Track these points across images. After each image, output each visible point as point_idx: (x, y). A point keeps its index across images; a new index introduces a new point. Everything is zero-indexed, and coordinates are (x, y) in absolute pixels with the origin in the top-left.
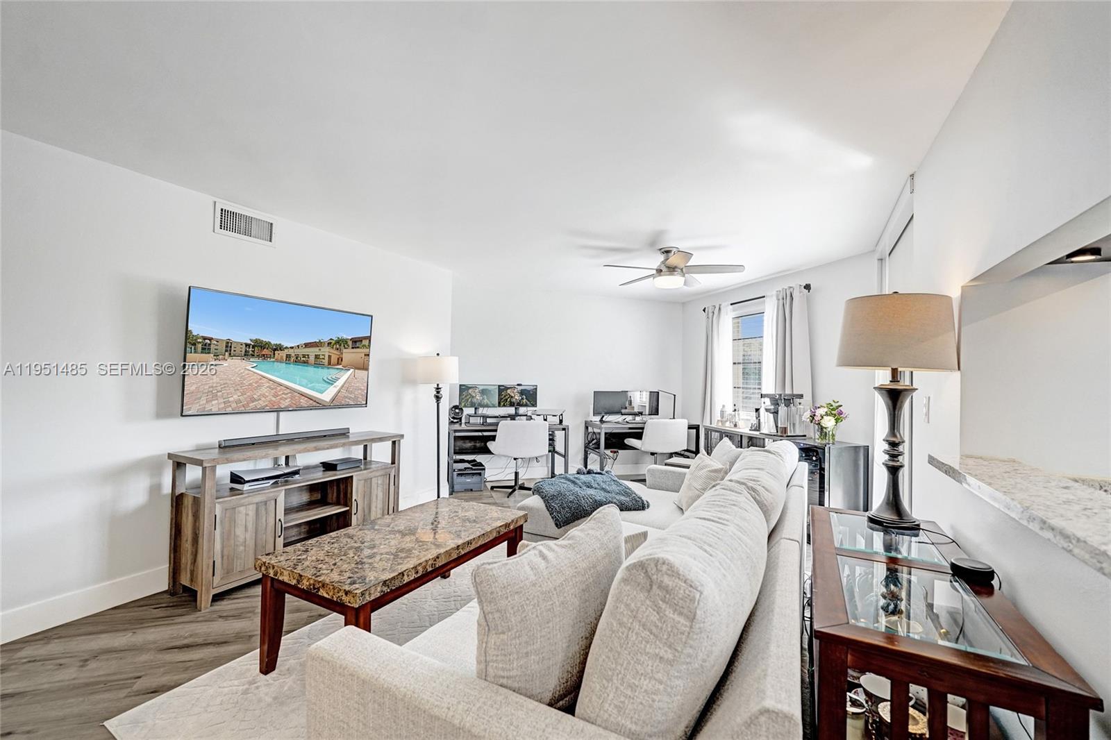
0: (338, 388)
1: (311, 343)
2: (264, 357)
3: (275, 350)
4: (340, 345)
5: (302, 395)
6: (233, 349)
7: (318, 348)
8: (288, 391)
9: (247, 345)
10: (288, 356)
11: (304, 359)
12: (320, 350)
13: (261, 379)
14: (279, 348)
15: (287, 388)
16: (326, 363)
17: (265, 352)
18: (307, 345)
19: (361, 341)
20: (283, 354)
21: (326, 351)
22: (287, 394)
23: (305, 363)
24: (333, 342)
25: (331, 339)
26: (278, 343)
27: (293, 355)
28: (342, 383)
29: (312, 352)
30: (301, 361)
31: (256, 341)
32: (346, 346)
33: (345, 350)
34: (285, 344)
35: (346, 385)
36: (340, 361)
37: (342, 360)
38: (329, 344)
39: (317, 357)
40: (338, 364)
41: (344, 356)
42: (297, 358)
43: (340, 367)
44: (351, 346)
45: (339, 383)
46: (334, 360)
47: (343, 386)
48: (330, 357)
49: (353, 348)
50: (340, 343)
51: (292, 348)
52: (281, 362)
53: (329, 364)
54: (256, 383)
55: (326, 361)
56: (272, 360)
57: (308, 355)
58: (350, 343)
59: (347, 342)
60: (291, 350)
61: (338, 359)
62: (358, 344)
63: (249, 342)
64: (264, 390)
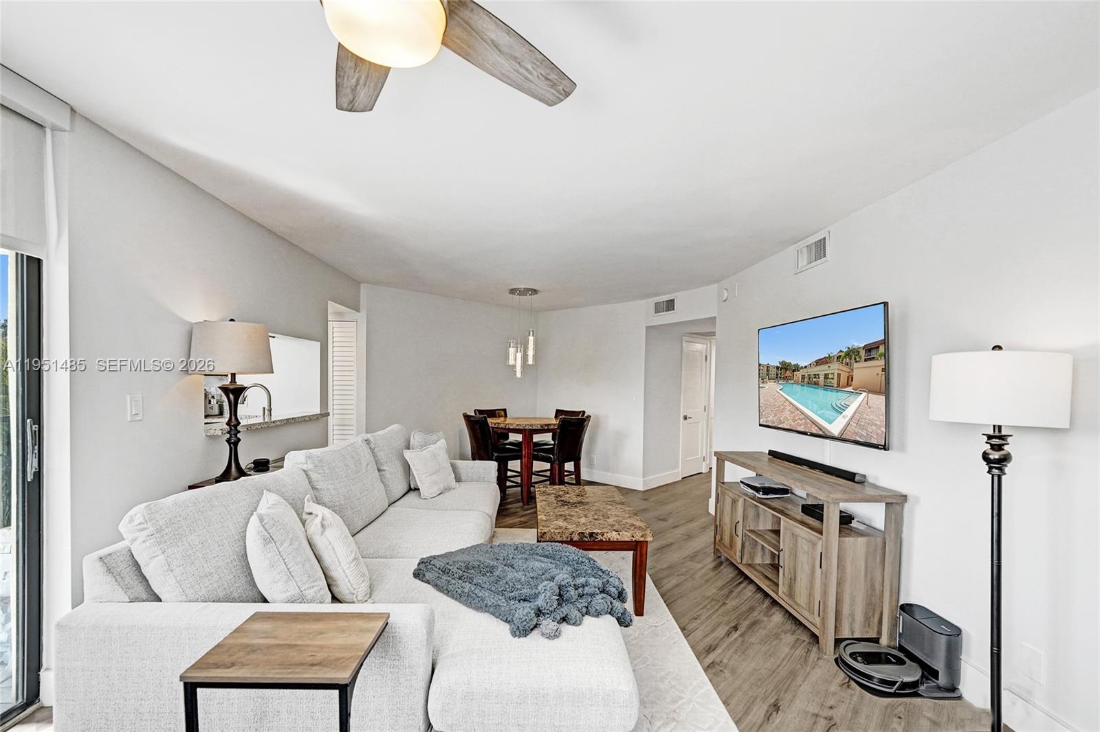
0: (847, 419)
1: (821, 359)
2: (786, 378)
3: (794, 371)
4: (850, 359)
5: (814, 422)
6: (770, 372)
7: (828, 365)
8: (802, 417)
9: (777, 368)
10: (803, 377)
11: (814, 380)
12: (829, 367)
13: (785, 402)
14: (796, 368)
15: (802, 413)
16: (835, 385)
17: (788, 373)
18: (819, 362)
19: (878, 347)
20: (798, 375)
21: (835, 368)
22: (801, 420)
23: (816, 384)
24: (843, 354)
25: (841, 351)
26: (796, 363)
27: (806, 376)
28: (852, 412)
29: (822, 370)
30: (812, 382)
31: (783, 363)
32: (858, 359)
33: (856, 365)
34: (802, 364)
35: (857, 416)
36: (850, 379)
37: (852, 380)
38: (839, 357)
39: (826, 376)
40: (848, 385)
41: (856, 374)
42: (809, 378)
43: (850, 389)
44: (863, 358)
45: (849, 412)
46: (843, 380)
47: (853, 417)
48: (839, 375)
49: (866, 360)
50: (851, 355)
51: (806, 367)
52: (798, 384)
53: (838, 385)
54: (782, 405)
55: (835, 382)
56: (792, 381)
57: (818, 375)
58: (863, 353)
59: (858, 352)
60: (805, 370)
61: (848, 377)
62: (874, 354)
63: (779, 365)
64: (787, 413)
